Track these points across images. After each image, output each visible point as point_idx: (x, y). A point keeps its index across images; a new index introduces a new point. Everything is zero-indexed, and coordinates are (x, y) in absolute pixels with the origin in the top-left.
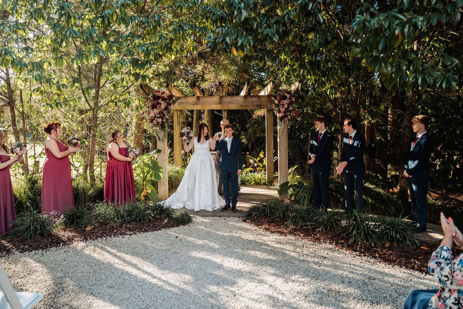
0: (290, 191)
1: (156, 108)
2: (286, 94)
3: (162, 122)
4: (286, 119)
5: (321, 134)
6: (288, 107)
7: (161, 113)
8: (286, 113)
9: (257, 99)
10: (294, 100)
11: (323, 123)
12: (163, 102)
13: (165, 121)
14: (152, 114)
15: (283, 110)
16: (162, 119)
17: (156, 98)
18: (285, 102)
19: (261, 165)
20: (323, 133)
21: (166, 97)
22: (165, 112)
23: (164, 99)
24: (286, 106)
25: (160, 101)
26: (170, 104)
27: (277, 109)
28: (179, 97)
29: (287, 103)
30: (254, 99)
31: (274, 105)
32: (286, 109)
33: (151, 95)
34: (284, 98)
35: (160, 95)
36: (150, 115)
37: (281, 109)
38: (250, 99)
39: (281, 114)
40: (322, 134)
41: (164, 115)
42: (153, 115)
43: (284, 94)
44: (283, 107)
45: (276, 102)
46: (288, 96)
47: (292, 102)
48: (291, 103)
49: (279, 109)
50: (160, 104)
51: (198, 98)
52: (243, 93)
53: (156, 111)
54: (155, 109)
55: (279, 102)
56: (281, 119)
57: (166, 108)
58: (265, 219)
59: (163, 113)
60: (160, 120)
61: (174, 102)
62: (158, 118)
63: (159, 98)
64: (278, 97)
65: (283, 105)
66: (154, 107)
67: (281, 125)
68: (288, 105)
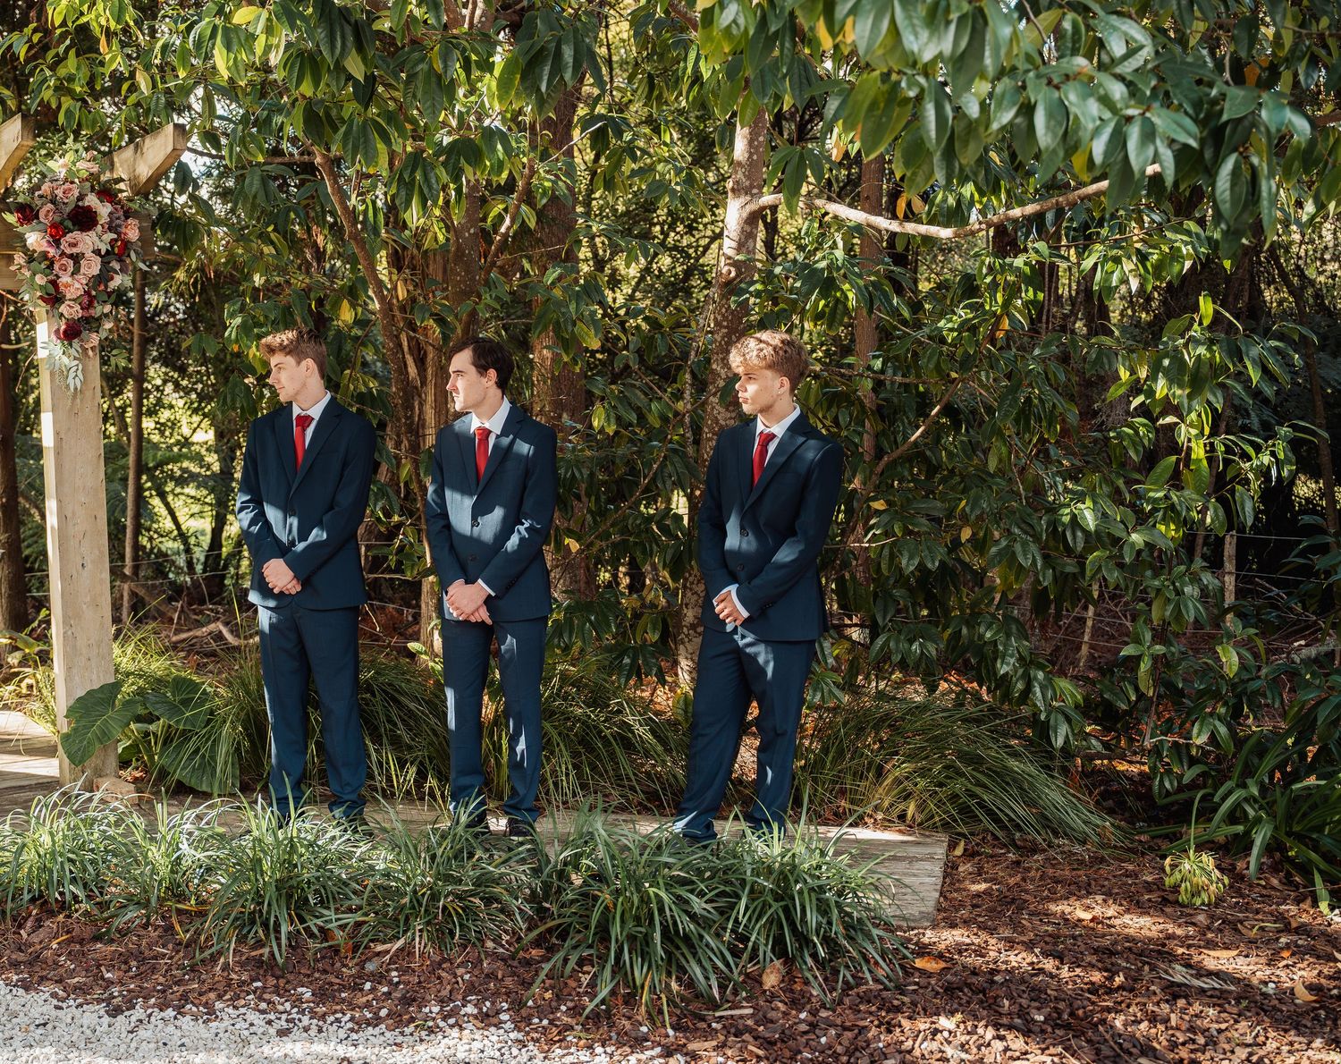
2: (92, 200)
4: (95, 339)
5: (304, 421)
6: (104, 277)
8: (90, 305)
10: (133, 234)
11: (310, 362)
15: (73, 286)
18: (89, 242)
20: (316, 412)
24: (93, 267)
27: (40, 280)
29: (97, 252)
31: (20, 259)
32: (94, 281)
34: (83, 219)
37: (65, 279)
39: (63, 309)
40: (308, 419)
43: (81, 197)
44: (76, 271)
45: (34, 239)
46: (104, 210)
47: (126, 245)
48: (117, 253)
49: (54, 283)
55: (53, 241)
56: (66, 335)
58: (38, 925)
64: (46, 213)
65: (77, 259)
67: (63, 374)
68: (106, 257)
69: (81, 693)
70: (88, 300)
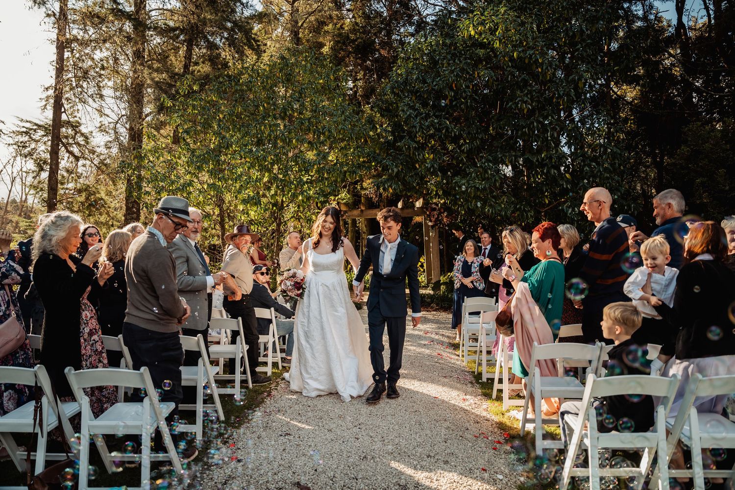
0: (443, 288)
2: (435, 206)
4: (437, 227)
6: (438, 217)
9: (412, 210)
10: (442, 211)
15: (433, 219)
18: (435, 212)
19: (422, 270)
24: (436, 216)
28: (345, 212)
30: (410, 210)
31: (426, 216)
32: (436, 218)
34: (434, 209)
38: (406, 211)
39: (432, 223)
44: (434, 217)
45: (428, 213)
46: (437, 208)
48: (440, 214)
51: (362, 211)
52: (400, 205)
55: (430, 213)
56: (432, 227)
64: (429, 209)
65: (434, 215)
67: (432, 232)
68: (438, 215)
70: (435, 221)
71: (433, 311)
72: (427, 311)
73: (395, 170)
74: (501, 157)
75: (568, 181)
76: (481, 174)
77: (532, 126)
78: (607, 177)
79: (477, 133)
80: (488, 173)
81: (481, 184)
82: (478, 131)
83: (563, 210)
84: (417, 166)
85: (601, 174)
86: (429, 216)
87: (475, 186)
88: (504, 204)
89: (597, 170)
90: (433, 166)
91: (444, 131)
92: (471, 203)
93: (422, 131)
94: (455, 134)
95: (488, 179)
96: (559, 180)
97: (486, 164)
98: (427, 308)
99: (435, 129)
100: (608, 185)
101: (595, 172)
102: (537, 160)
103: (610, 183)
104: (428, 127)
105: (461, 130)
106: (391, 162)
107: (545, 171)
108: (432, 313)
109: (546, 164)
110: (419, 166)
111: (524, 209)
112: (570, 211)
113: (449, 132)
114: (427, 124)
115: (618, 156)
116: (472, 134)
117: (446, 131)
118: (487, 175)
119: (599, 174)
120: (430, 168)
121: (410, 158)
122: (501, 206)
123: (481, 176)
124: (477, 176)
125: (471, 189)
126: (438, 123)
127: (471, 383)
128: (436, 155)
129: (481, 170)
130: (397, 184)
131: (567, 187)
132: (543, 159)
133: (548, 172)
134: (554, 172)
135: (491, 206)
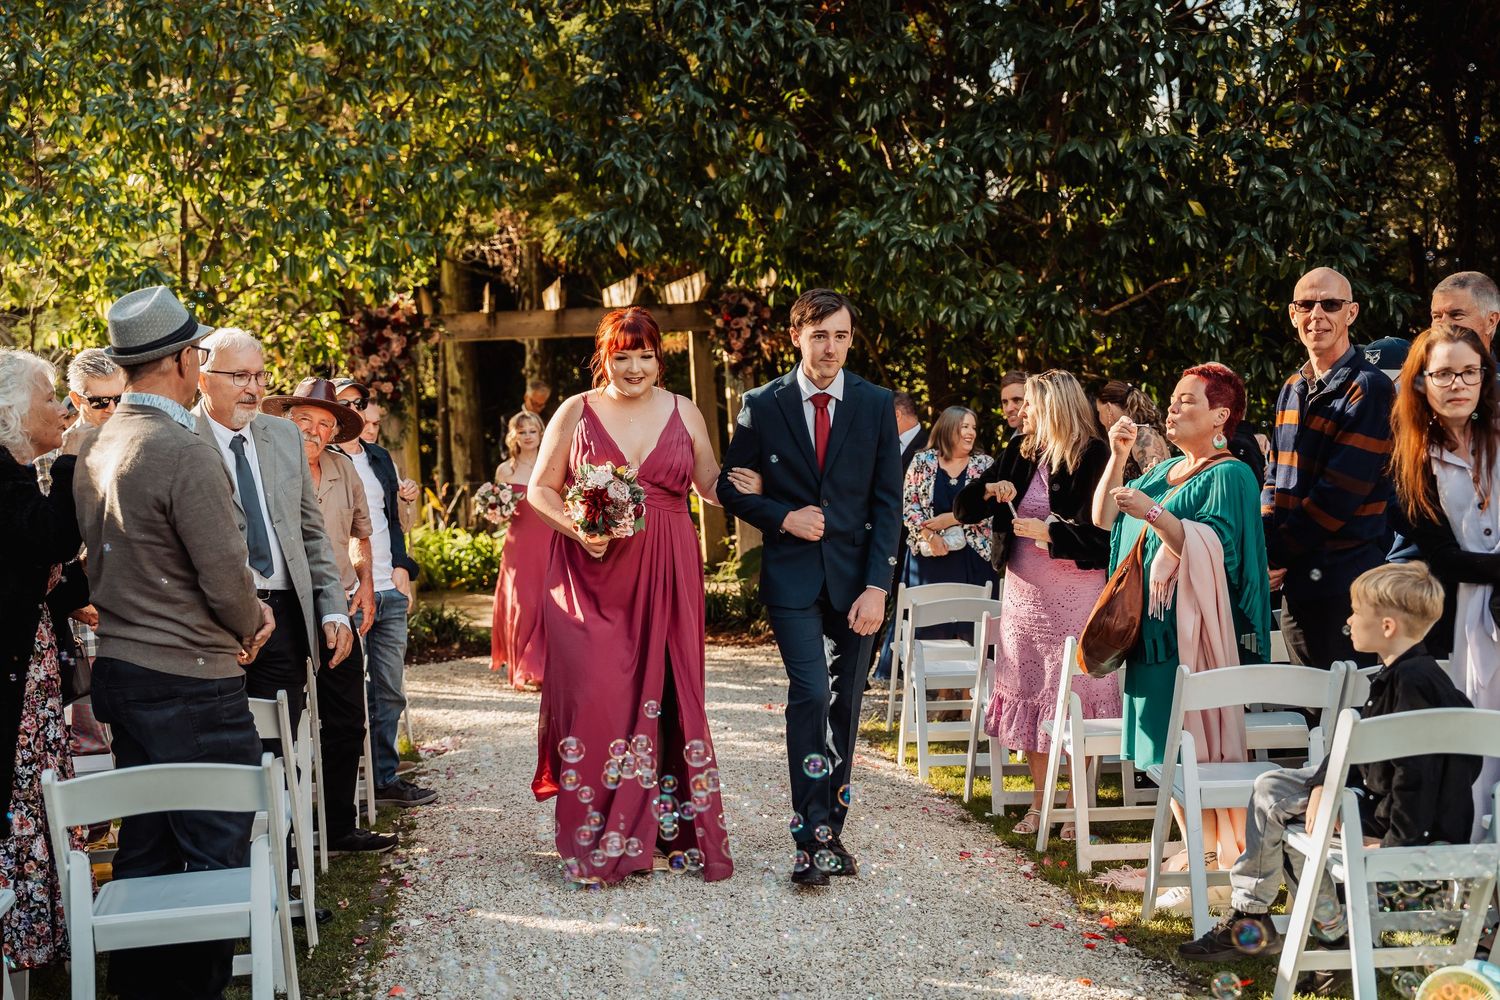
1: (376, 352)
2: (745, 301)
3: (396, 392)
4: (750, 370)
6: (754, 337)
7: (390, 366)
8: (747, 353)
9: (666, 314)
10: (767, 315)
12: (394, 336)
13: (401, 388)
14: (363, 372)
15: (737, 344)
16: (395, 385)
17: (374, 323)
18: (744, 321)
21: (403, 320)
22: (401, 365)
23: (397, 327)
24: (747, 334)
25: (387, 332)
26: (416, 341)
27: (721, 342)
29: (748, 326)
31: (712, 332)
32: (747, 341)
33: (359, 315)
34: (742, 311)
35: (385, 314)
36: (359, 374)
37: (733, 341)
39: (734, 356)
41: (399, 373)
42: (365, 373)
43: (740, 300)
44: (739, 336)
45: (719, 322)
46: (751, 305)
47: (764, 321)
48: (759, 326)
49: (728, 343)
50: (388, 341)
53: (375, 360)
54: (373, 357)
55: (727, 323)
56: (735, 369)
57: (406, 353)
59: (396, 367)
60: (387, 387)
61: (427, 335)
62: (383, 380)
63: (382, 323)
64: (724, 309)
65: (739, 331)
66: (368, 349)
67: (734, 387)
68: (753, 330)
69: (747, 550)
70: (744, 351)
71: (761, 643)
72: (742, 645)
73: (643, 186)
74: (991, 149)
75: (1195, 224)
76: (928, 201)
77: (1090, 52)
78: (1318, 211)
79: (907, 66)
80: (948, 198)
81: (926, 233)
82: (909, 59)
83: (1184, 314)
84: (711, 172)
85: (1302, 201)
86: (723, 333)
87: (910, 243)
88: (995, 298)
89: (1288, 189)
90: (769, 176)
91: (803, 60)
92: (894, 294)
93: (734, 59)
94: (836, 68)
95: (950, 216)
96: (1169, 221)
97: (946, 172)
98: (738, 635)
99: (773, 48)
100: (1321, 235)
101: (1283, 196)
102: (1103, 159)
103: (1327, 230)
104: (752, 44)
105: (857, 57)
106: (629, 159)
107: (1129, 194)
108: (759, 648)
109: (1133, 174)
110: (717, 171)
111: (1059, 313)
112: (1204, 318)
113: (818, 64)
114: (747, 33)
115: (1354, 147)
116: (890, 67)
117: (809, 61)
118: (946, 207)
119: (1294, 202)
120: (760, 183)
121: (692, 145)
122: (984, 303)
123: (929, 208)
124: (915, 209)
125: (900, 251)
126: (782, 30)
127: (963, 820)
128: (775, 137)
129: (930, 190)
130: (646, 230)
131: (1195, 244)
132: (1120, 157)
133: (1140, 195)
134: (1156, 197)
135: (952, 301)
